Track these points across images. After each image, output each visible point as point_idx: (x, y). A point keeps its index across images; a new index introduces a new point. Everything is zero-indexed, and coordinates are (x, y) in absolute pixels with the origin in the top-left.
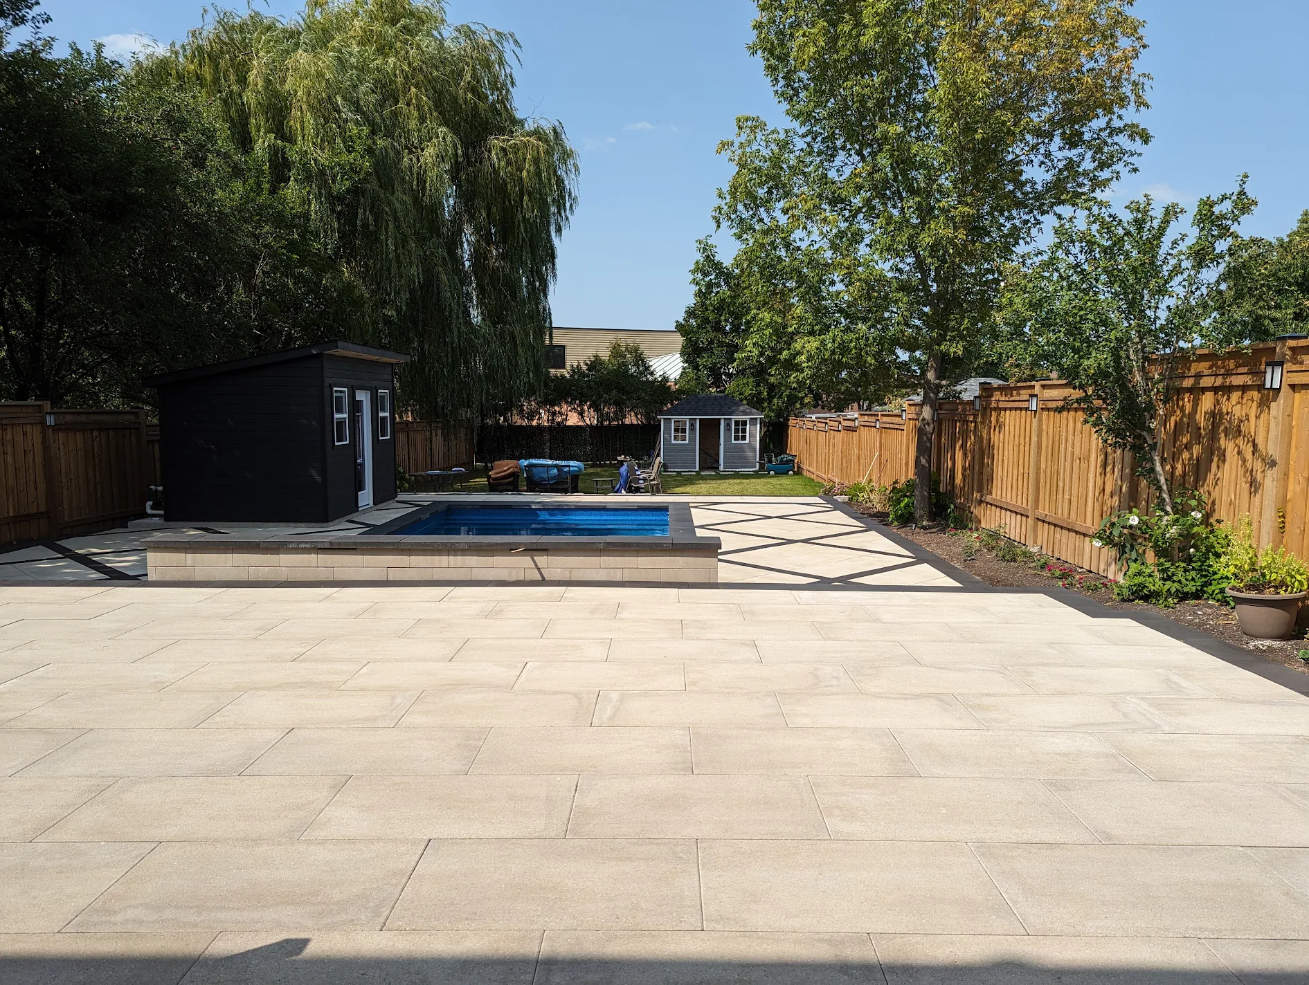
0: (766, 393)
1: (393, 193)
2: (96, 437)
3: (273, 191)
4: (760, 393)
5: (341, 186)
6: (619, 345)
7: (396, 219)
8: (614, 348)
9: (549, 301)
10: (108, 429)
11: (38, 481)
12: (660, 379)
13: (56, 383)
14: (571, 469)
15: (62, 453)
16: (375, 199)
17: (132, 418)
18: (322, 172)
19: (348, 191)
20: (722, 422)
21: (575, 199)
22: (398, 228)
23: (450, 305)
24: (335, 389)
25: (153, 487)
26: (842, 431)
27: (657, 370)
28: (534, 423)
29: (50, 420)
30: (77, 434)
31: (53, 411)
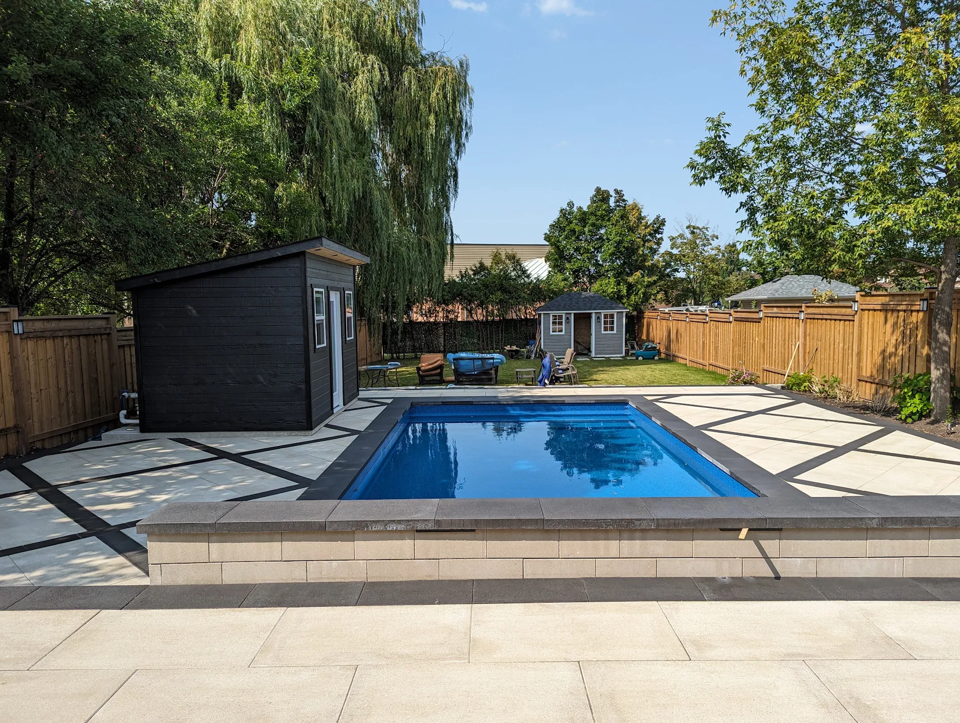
0: (625, 291)
1: (334, 114)
2: (67, 344)
3: (232, 106)
4: (619, 291)
5: (291, 103)
6: (499, 254)
7: (338, 137)
8: (496, 256)
9: (451, 215)
10: (79, 336)
11: (5, 394)
12: (535, 281)
13: (26, 290)
14: (495, 361)
15: (31, 363)
16: (320, 119)
17: (102, 323)
18: (272, 90)
19: (298, 107)
20: (593, 315)
21: (471, 127)
22: (340, 145)
23: (381, 218)
24: (315, 289)
25: (125, 394)
26: (733, 322)
27: (533, 273)
28: (432, 320)
29: (18, 328)
30: (48, 341)
31: (21, 318)
